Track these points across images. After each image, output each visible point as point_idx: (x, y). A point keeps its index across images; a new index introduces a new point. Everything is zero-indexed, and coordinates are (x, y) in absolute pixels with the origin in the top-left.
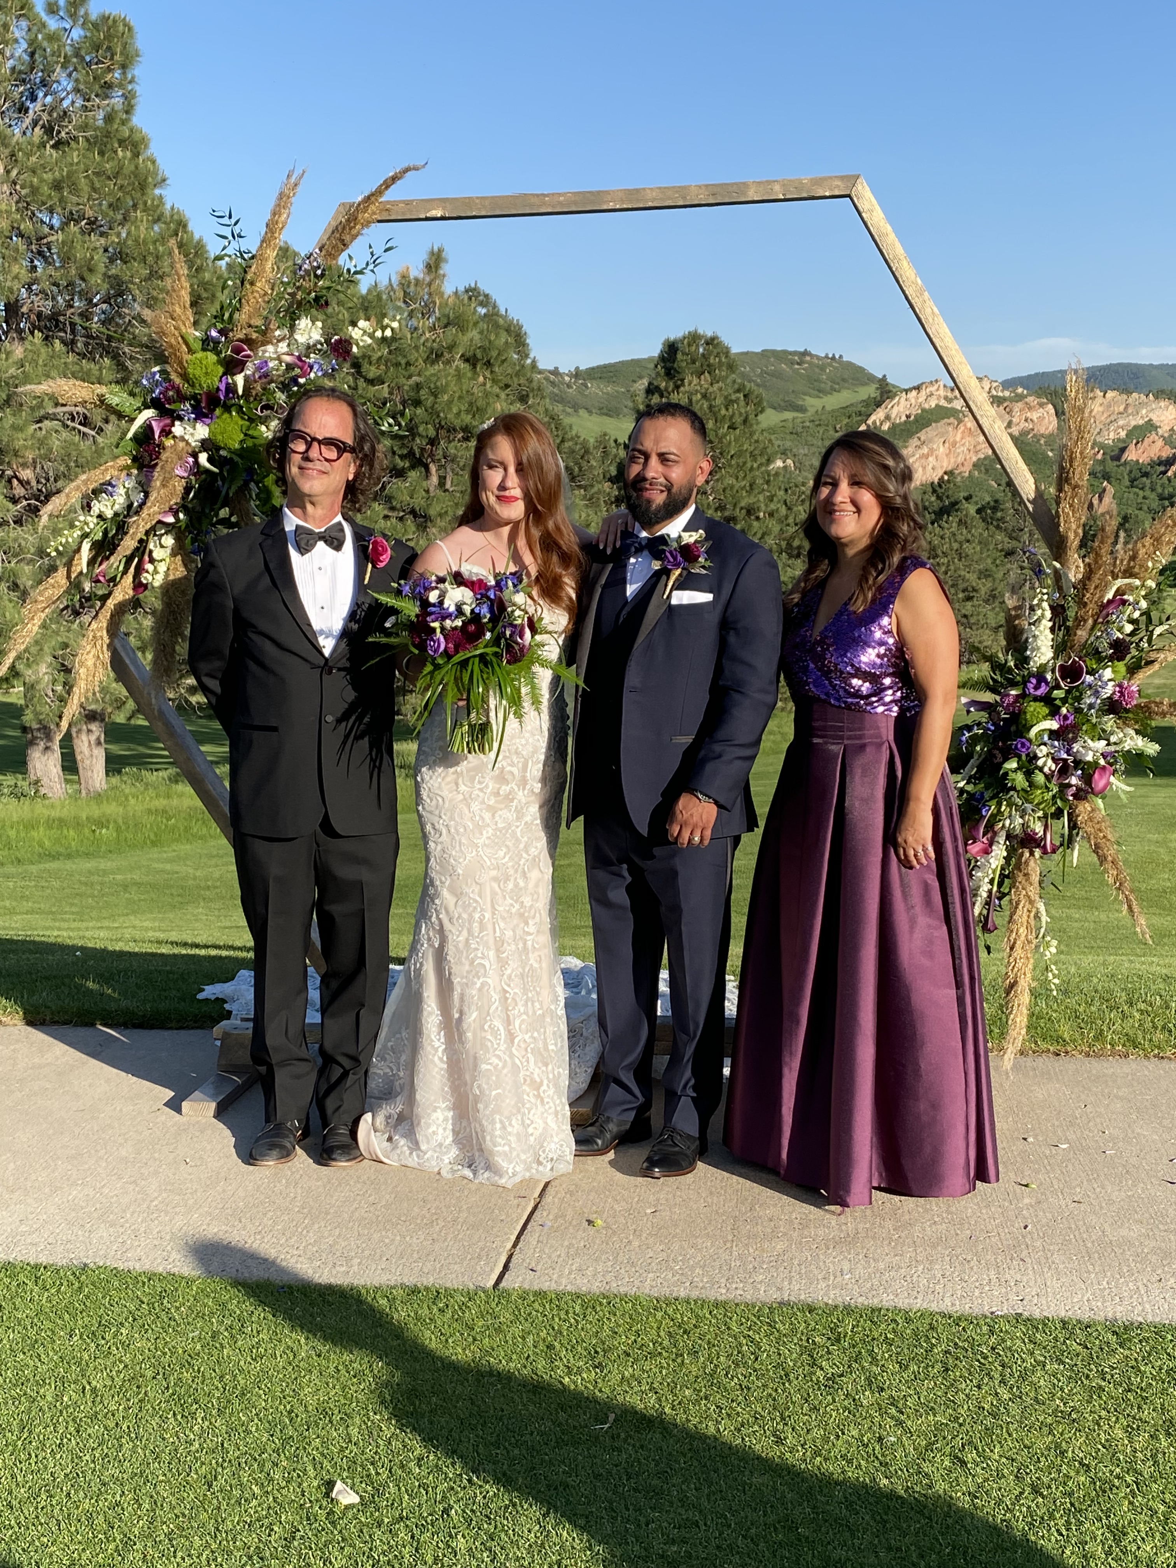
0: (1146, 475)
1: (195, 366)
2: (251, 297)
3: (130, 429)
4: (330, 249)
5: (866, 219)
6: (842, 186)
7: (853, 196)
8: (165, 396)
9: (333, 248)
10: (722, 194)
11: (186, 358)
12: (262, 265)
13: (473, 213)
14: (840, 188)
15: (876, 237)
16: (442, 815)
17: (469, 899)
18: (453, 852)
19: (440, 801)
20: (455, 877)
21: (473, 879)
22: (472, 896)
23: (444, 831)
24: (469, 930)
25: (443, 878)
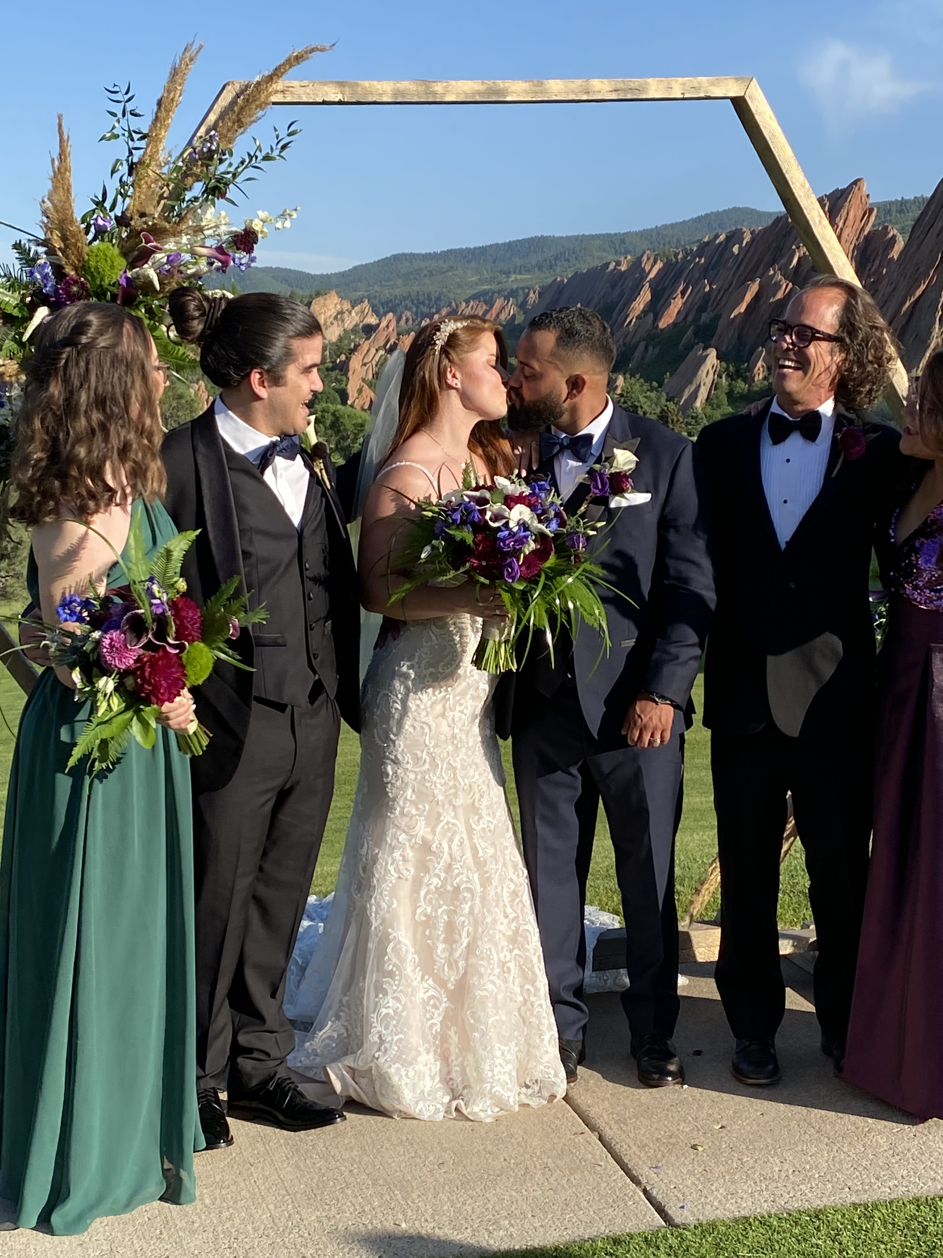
1: (98, 258)
2: (143, 182)
3: (26, 328)
4: (225, 131)
5: (758, 121)
6: (736, 88)
7: (747, 98)
8: (67, 292)
9: (229, 130)
10: (624, 90)
11: (86, 249)
12: (156, 146)
13: (374, 99)
14: (735, 91)
15: (768, 138)
16: (427, 743)
17: (448, 823)
18: (435, 779)
19: (427, 730)
20: (434, 803)
21: (450, 801)
22: (451, 820)
23: (428, 759)
24: (451, 855)
25: (420, 806)
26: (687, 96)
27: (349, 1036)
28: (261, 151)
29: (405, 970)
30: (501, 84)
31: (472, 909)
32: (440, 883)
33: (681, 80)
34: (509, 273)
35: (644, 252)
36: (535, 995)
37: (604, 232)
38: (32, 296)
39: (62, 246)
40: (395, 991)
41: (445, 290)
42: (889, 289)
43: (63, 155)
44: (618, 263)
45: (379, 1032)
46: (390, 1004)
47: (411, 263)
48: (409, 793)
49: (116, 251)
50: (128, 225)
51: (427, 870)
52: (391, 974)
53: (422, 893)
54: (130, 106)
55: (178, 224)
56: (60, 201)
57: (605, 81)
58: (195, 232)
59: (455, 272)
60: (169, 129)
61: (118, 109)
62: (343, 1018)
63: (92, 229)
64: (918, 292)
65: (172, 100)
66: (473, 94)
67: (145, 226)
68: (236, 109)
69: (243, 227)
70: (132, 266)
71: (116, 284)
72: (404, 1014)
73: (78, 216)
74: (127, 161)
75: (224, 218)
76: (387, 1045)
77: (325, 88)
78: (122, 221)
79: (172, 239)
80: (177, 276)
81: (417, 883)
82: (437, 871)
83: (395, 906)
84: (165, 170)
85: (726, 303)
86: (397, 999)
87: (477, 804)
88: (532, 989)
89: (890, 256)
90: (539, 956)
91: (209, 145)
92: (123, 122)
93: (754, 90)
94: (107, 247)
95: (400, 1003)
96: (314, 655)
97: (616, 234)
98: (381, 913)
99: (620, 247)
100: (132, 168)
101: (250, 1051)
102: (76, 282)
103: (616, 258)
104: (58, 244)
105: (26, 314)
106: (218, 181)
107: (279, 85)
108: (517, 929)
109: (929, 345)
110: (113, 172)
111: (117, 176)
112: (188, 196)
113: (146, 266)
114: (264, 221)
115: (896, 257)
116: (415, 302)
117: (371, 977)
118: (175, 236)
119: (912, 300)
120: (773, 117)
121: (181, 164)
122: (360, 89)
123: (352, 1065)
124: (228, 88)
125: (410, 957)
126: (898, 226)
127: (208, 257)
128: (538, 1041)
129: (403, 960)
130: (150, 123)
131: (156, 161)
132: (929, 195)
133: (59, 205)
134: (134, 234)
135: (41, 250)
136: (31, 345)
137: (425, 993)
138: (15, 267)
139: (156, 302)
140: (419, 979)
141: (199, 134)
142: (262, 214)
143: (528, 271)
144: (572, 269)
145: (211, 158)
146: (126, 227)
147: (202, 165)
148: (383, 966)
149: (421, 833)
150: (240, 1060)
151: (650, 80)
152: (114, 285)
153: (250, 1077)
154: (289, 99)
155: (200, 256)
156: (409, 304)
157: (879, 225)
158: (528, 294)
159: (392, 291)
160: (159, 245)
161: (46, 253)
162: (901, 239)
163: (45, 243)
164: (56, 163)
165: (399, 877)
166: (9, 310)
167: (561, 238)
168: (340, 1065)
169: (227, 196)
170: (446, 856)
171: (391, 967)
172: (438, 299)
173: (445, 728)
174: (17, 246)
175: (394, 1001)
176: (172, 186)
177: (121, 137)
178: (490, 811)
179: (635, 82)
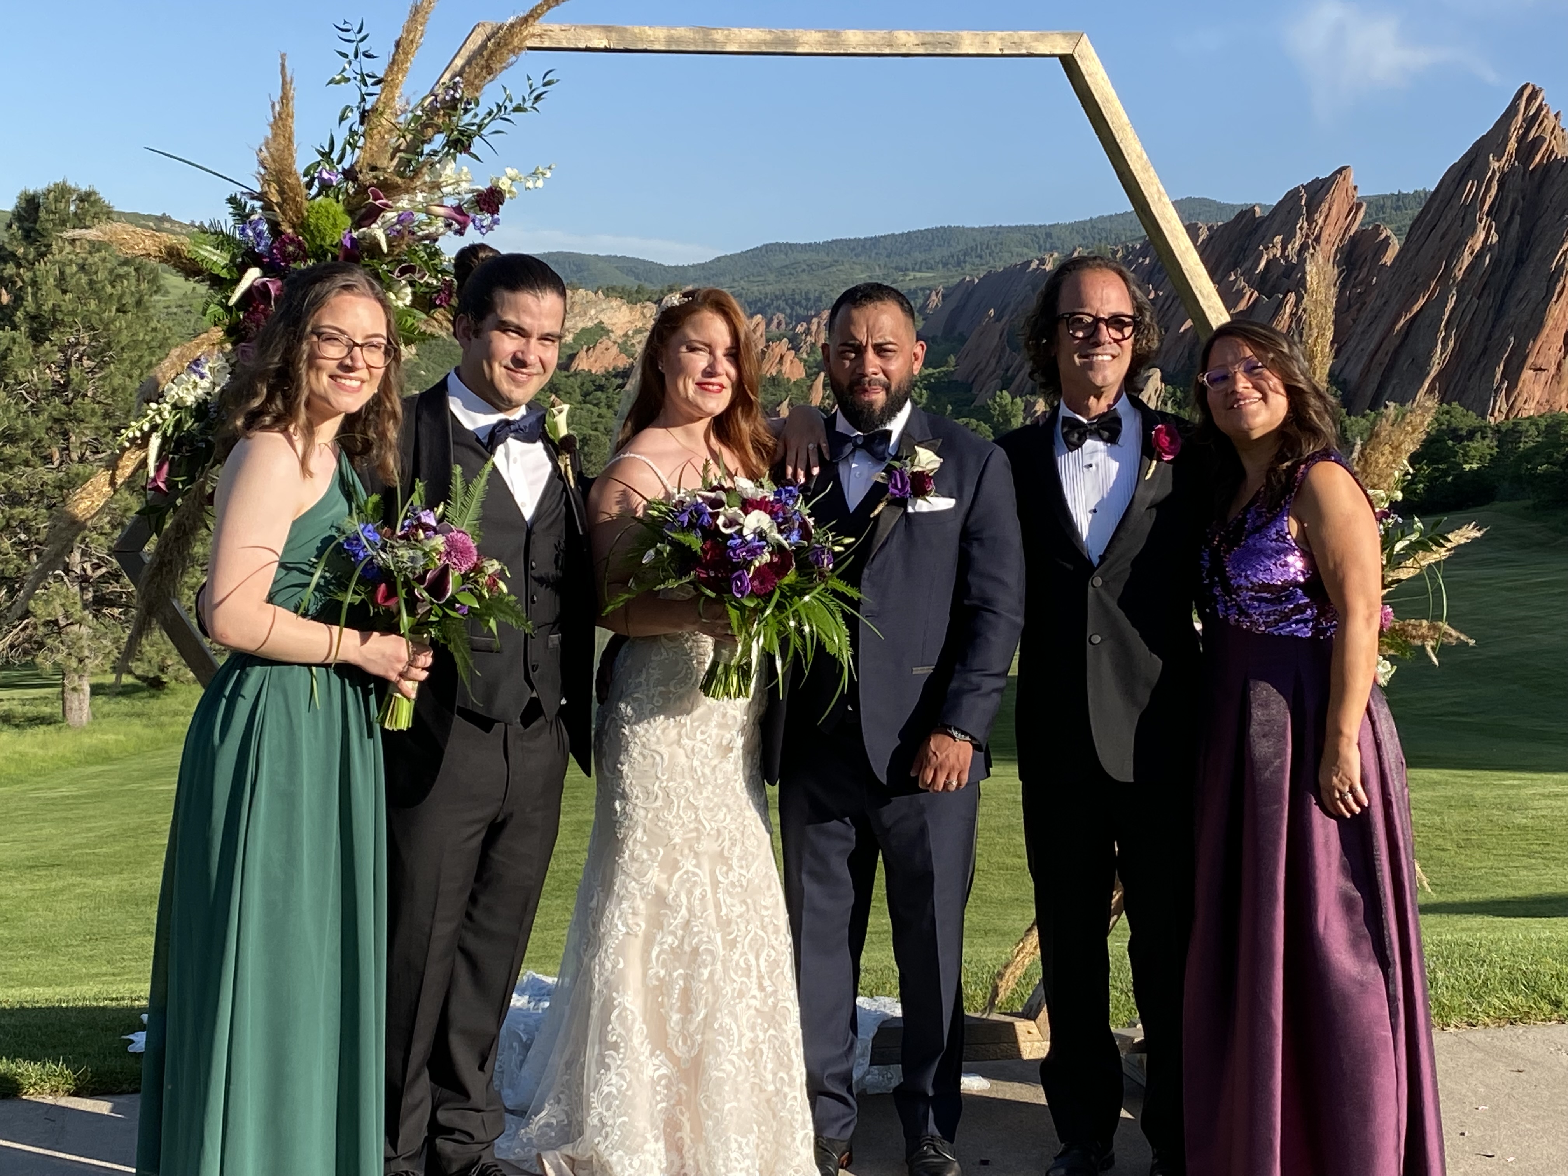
0: (600, 388)
1: (319, 215)
2: (375, 132)
3: (233, 292)
4: (472, 77)
5: (1089, 82)
6: (1064, 45)
7: (1076, 55)
8: (282, 252)
9: (476, 77)
10: (933, 44)
11: (306, 204)
12: (392, 92)
13: (645, 47)
14: (1062, 47)
15: (1100, 103)
16: (659, 775)
17: (687, 872)
18: (670, 818)
19: (658, 759)
20: (670, 848)
21: (691, 848)
22: (691, 869)
23: (661, 794)
24: (689, 910)
25: (653, 850)
26: (1006, 52)
27: (570, 1123)
28: (511, 101)
29: (631, 1041)
30: (791, 34)
31: (712, 974)
32: (677, 943)
33: (999, 34)
34: (907, 270)
35: (1075, 249)
36: (790, 1086)
37: (1026, 224)
38: (243, 256)
39: (280, 200)
40: (619, 1067)
41: (826, 289)
42: (1379, 303)
43: (285, 99)
44: (1042, 262)
45: (600, 1114)
46: (613, 1081)
47: (786, 255)
48: (639, 834)
49: (340, 208)
50: (355, 180)
51: (661, 927)
52: (615, 1046)
53: (654, 954)
54: (363, 47)
55: (412, 179)
56: (278, 150)
57: (912, 33)
58: (431, 188)
59: (841, 267)
60: (408, 75)
61: (350, 49)
62: (564, 1102)
63: (316, 183)
64: (1416, 308)
65: (412, 41)
66: (759, 44)
67: (375, 181)
68: (485, 53)
69: (488, 186)
70: (357, 225)
71: (340, 245)
72: (629, 1093)
73: (300, 167)
74: (358, 108)
75: (466, 174)
76: (608, 1129)
77: (589, 33)
78: (350, 174)
79: (407, 197)
80: (408, 238)
81: (649, 942)
82: (671, 928)
83: (621, 966)
84: (401, 119)
85: (1173, 316)
86: (622, 1076)
87: (726, 853)
88: (786, 1078)
89: (1383, 261)
90: (797, 1040)
91: (452, 92)
92: (356, 65)
93: (1084, 46)
94: (331, 204)
95: (625, 1080)
96: (533, 666)
97: (1040, 226)
98: (606, 974)
99: (1045, 242)
100: (364, 116)
101: (451, 1131)
102: (292, 241)
103: (1040, 255)
104: (275, 199)
105: (235, 276)
106: (461, 133)
107: (537, 27)
108: (775, 1005)
109: (1429, 373)
110: (342, 119)
111: (346, 124)
112: (427, 149)
113: (373, 226)
114: (512, 180)
115: (1389, 264)
116: (790, 301)
117: (592, 1052)
118: (408, 193)
119: (1408, 316)
120: (1106, 78)
121: (419, 113)
122: (628, 35)
123: (570, 1153)
124: (479, 30)
125: (637, 1027)
126: (1394, 226)
127: (446, 218)
128: (789, 1140)
129: (629, 1030)
130: (386, 67)
131: (391, 108)
132: (1433, 190)
133: (276, 154)
134: (362, 190)
135: (258, 204)
136: (239, 309)
137: (655, 1070)
138: (227, 222)
139: (384, 267)
140: (647, 1053)
141: (442, 81)
142: (510, 172)
143: (931, 268)
144: (985, 267)
145: (455, 108)
146: (353, 181)
147: (444, 115)
148: (606, 1036)
149: (655, 879)
150: (438, 1141)
151: (964, 33)
152: (336, 246)
153: (450, 1161)
154: (547, 44)
155: (437, 216)
156: (783, 304)
157: (1369, 223)
158: (929, 296)
159: (761, 288)
160: (390, 203)
161: (262, 208)
162: (1396, 241)
163: (260, 197)
164: (277, 108)
165: (628, 933)
166: (216, 271)
167: (973, 229)
168: (557, 1153)
169: (472, 150)
170: (684, 912)
171: (615, 1038)
172: (819, 299)
173: (682, 760)
174: (232, 200)
175: (618, 1078)
176: (409, 137)
177: (352, 81)
178: (744, 862)
179: (947, 35)
